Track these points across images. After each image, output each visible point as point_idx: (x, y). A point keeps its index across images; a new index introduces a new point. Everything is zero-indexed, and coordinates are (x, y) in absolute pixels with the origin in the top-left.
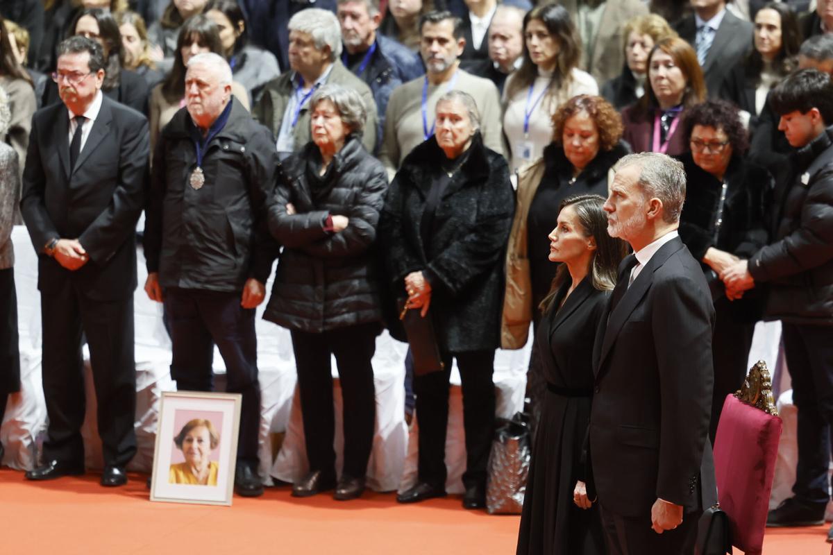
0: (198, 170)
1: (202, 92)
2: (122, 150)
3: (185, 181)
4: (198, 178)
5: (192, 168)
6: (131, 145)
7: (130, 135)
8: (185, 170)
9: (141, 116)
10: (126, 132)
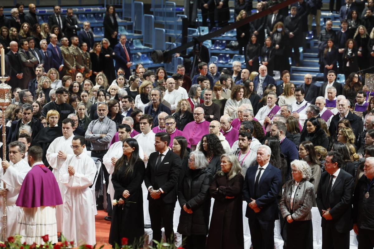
0: (368, 193)
1: (367, 169)
2: (344, 186)
3: (364, 196)
4: (367, 195)
5: (366, 192)
6: (347, 184)
7: (347, 182)
8: (364, 192)
9: (350, 175)
10: (346, 180)
